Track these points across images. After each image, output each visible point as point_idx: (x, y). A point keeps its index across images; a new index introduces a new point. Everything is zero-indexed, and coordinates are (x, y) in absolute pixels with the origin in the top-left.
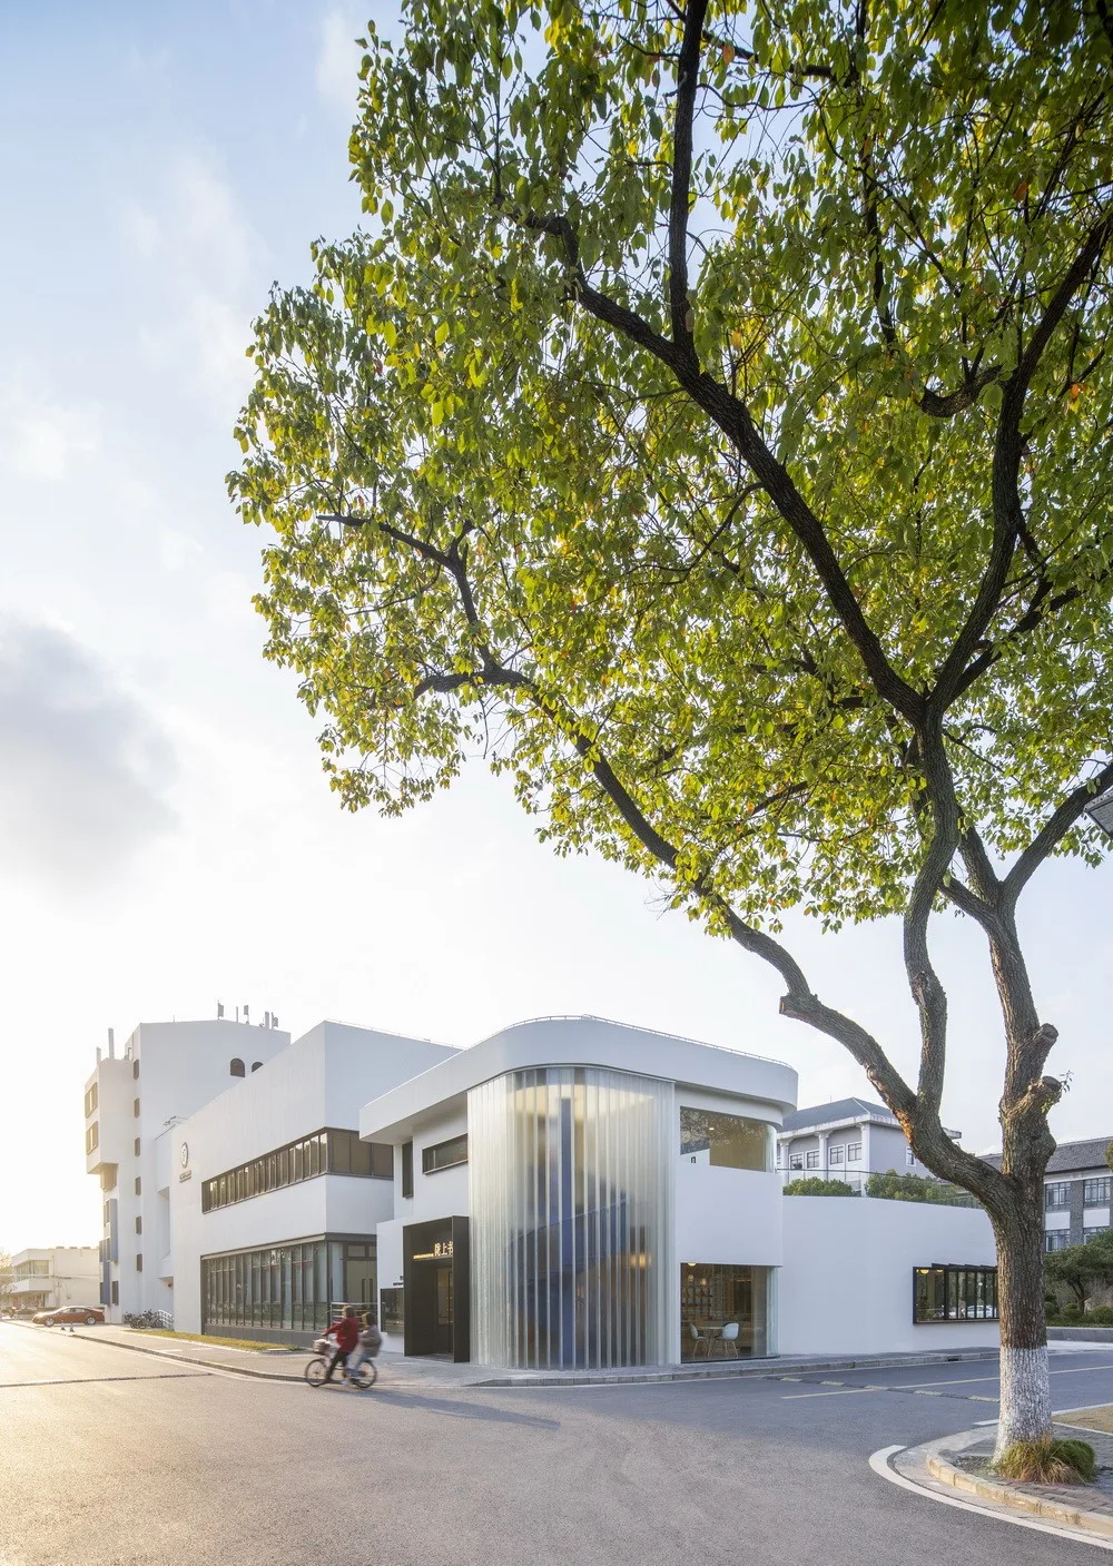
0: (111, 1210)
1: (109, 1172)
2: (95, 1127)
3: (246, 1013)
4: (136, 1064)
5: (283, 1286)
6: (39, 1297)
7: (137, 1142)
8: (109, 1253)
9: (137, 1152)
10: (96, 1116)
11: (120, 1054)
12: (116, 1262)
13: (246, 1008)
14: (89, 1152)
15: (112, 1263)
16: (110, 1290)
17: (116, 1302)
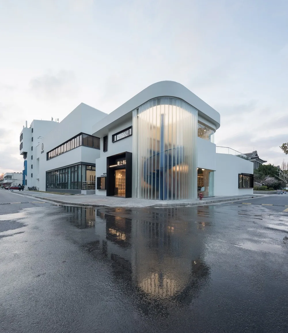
0: (25, 163)
1: (25, 154)
2: (22, 143)
3: (58, 120)
4: (32, 129)
5: (68, 178)
6: (10, 184)
7: (32, 147)
8: (25, 173)
9: (32, 150)
10: (22, 141)
11: (29, 127)
12: (26, 175)
13: (58, 119)
14: (20, 149)
15: (25, 175)
16: (25, 182)
17: (26, 184)
